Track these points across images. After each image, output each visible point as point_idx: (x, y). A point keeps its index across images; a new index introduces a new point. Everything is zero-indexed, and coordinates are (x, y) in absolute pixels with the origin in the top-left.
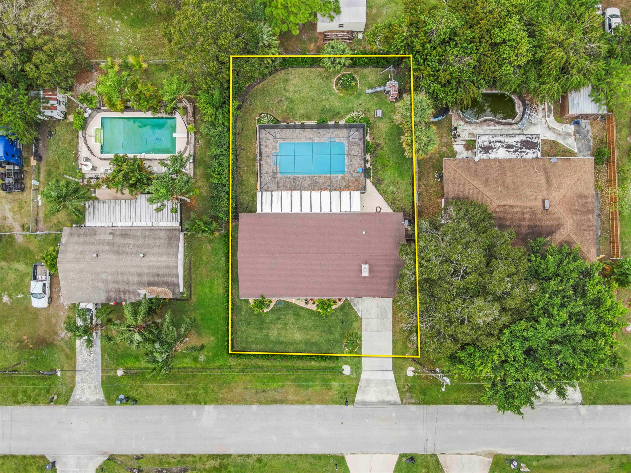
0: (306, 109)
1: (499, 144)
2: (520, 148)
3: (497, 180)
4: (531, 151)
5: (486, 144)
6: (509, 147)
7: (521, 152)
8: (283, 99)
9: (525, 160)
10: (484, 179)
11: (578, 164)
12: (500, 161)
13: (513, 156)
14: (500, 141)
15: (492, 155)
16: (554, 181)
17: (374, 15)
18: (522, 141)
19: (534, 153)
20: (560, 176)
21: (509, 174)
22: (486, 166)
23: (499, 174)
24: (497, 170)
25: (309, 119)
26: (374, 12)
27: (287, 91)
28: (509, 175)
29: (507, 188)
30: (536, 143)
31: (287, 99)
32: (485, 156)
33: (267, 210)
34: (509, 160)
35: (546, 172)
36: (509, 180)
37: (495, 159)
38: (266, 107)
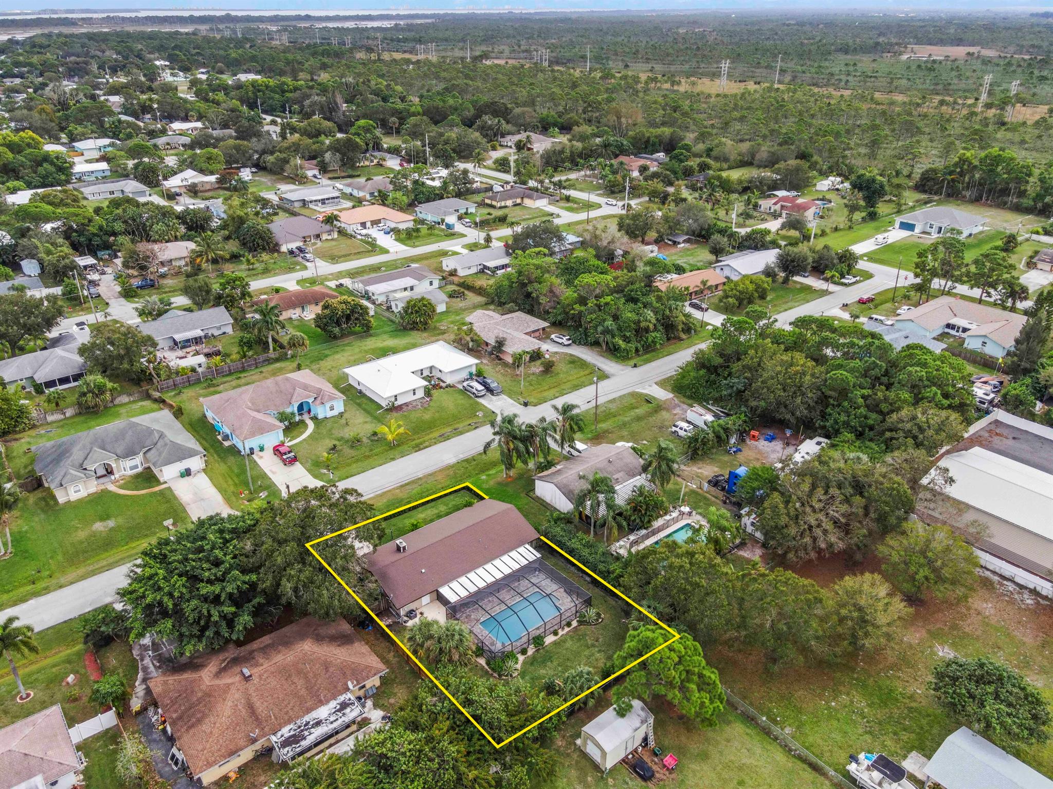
0: (567, 649)
1: (332, 719)
2: (302, 731)
3: (315, 676)
4: (287, 735)
5: (348, 710)
6: (318, 723)
7: (299, 727)
8: (597, 644)
9: (289, 721)
10: (331, 670)
11: (216, 754)
12: (321, 703)
13: (307, 718)
14: (332, 723)
15: (333, 704)
16: (244, 711)
17: (586, 775)
18: (305, 738)
19: (282, 736)
20: (237, 724)
21: (303, 692)
22: (335, 687)
23: (315, 685)
24: (318, 690)
25: (555, 643)
26: (589, 779)
27: (599, 651)
28: (304, 690)
29: (299, 672)
30: (285, 747)
31: (593, 646)
32: (341, 698)
33: (521, 550)
34: (309, 710)
35: (257, 719)
36: (300, 683)
37: (327, 702)
38: (604, 628)
